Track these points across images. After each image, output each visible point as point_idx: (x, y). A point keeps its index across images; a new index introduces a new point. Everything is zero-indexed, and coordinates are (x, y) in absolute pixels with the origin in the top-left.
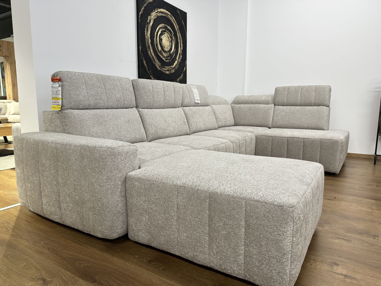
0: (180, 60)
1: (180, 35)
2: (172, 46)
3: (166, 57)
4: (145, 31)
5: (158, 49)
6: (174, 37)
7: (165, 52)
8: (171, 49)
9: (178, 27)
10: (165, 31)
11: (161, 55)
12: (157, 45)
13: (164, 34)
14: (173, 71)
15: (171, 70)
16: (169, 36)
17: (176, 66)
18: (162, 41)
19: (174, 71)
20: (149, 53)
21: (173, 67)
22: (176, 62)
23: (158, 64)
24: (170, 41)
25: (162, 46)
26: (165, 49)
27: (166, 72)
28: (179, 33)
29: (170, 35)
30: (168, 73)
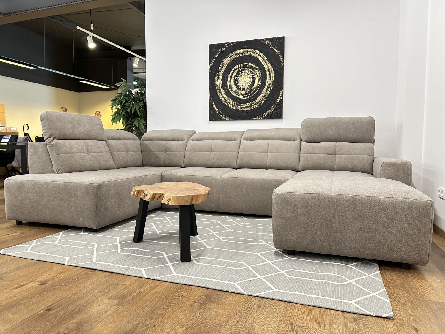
0: (269, 92)
1: (270, 65)
2: (255, 81)
3: (244, 95)
4: (216, 79)
5: (232, 90)
6: (258, 72)
7: (243, 90)
8: (253, 84)
9: (265, 58)
10: (243, 70)
11: (237, 94)
12: (230, 87)
13: (242, 73)
14: (256, 106)
15: (252, 106)
16: (249, 73)
17: (260, 101)
18: (238, 81)
19: (258, 106)
20: (220, 96)
21: (255, 103)
22: (262, 95)
23: (231, 104)
24: (251, 77)
25: (237, 86)
26: (242, 87)
27: (244, 109)
28: (267, 64)
29: (250, 71)
30: (246, 109)
